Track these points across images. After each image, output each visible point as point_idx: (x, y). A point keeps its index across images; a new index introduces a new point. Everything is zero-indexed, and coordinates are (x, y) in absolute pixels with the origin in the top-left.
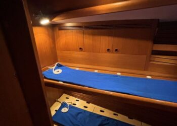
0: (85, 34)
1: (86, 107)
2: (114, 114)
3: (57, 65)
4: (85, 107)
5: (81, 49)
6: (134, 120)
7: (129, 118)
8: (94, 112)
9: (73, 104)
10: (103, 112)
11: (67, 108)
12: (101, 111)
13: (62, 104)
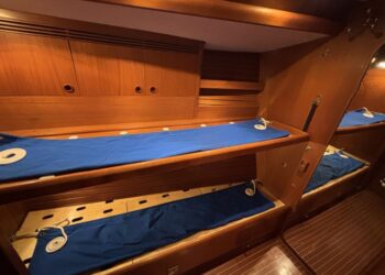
1: (111, 210)
2: (164, 196)
6: (191, 190)
7: (184, 191)
9: (74, 221)
10: (145, 202)
11: (62, 235)
12: (141, 202)
13: (38, 237)
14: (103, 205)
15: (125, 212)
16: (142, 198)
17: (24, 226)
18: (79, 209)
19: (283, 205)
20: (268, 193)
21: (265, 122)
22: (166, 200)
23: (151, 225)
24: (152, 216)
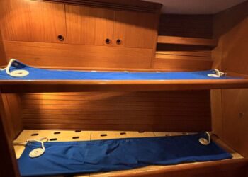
0: (69, 12)
1: (78, 138)
2: (121, 134)
3: (13, 65)
4: (74, 138)
5: (60, 37)
6: (145, 133)
7: (140, 132)
8: (93, 139)
9: (51, 140)
10: (106, 135)
11: (41, 147)
12: (102, 135)
13: (26, 146)
14: (73, 133)
15: (89, 139)
16: (103, 132)
17: (19, 137)
18: (55, 133)
19: (241, 157)
20: (225, 145)
21: (219, 73)
22: (123, 136)
23: (107, 153)
24: (109, 146)
